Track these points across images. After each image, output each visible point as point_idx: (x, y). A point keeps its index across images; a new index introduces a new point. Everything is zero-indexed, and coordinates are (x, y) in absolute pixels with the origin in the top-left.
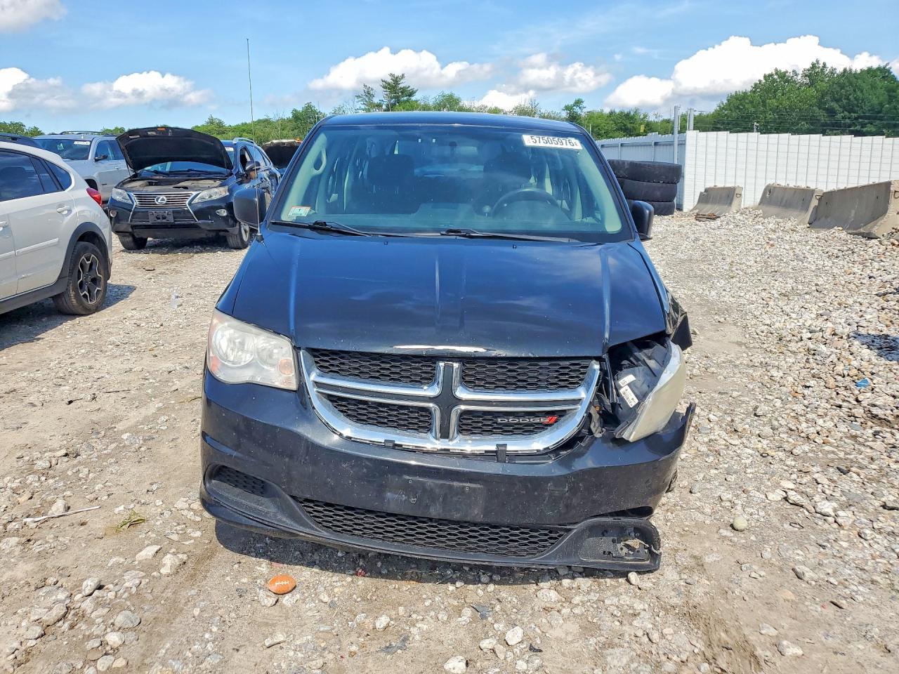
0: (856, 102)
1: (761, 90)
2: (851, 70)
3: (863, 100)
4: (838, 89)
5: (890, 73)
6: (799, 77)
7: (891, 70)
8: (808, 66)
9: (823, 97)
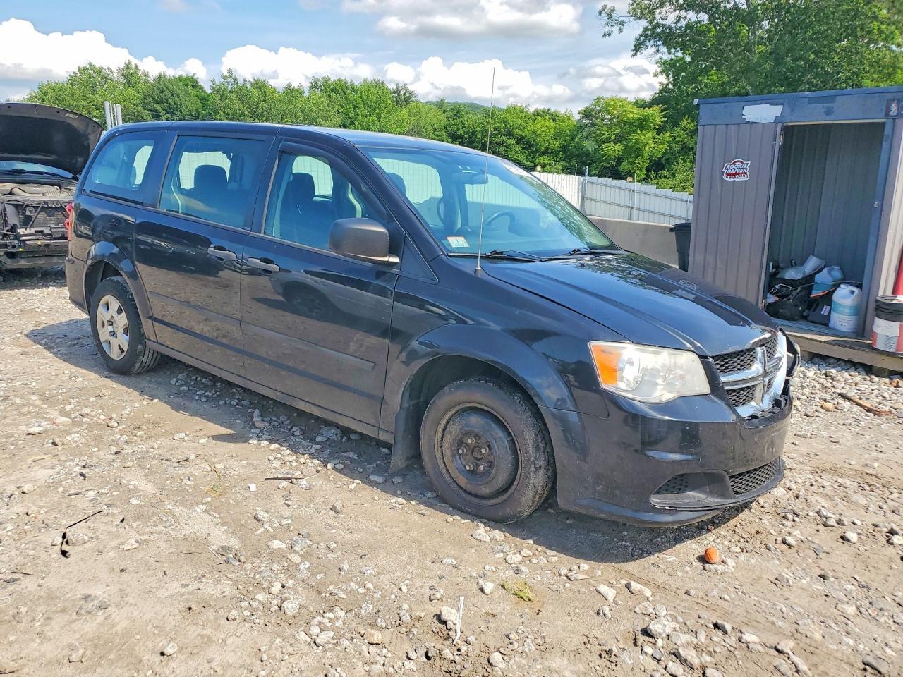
0: (175, 106)
1: (78, 83)
2: (165, 76)
3: (181, 105)
4: (158, 92)
5: (197, 83)
6: (115, 75)
7: (198, 81)
8: (122, 66)
9: (145, 98)
